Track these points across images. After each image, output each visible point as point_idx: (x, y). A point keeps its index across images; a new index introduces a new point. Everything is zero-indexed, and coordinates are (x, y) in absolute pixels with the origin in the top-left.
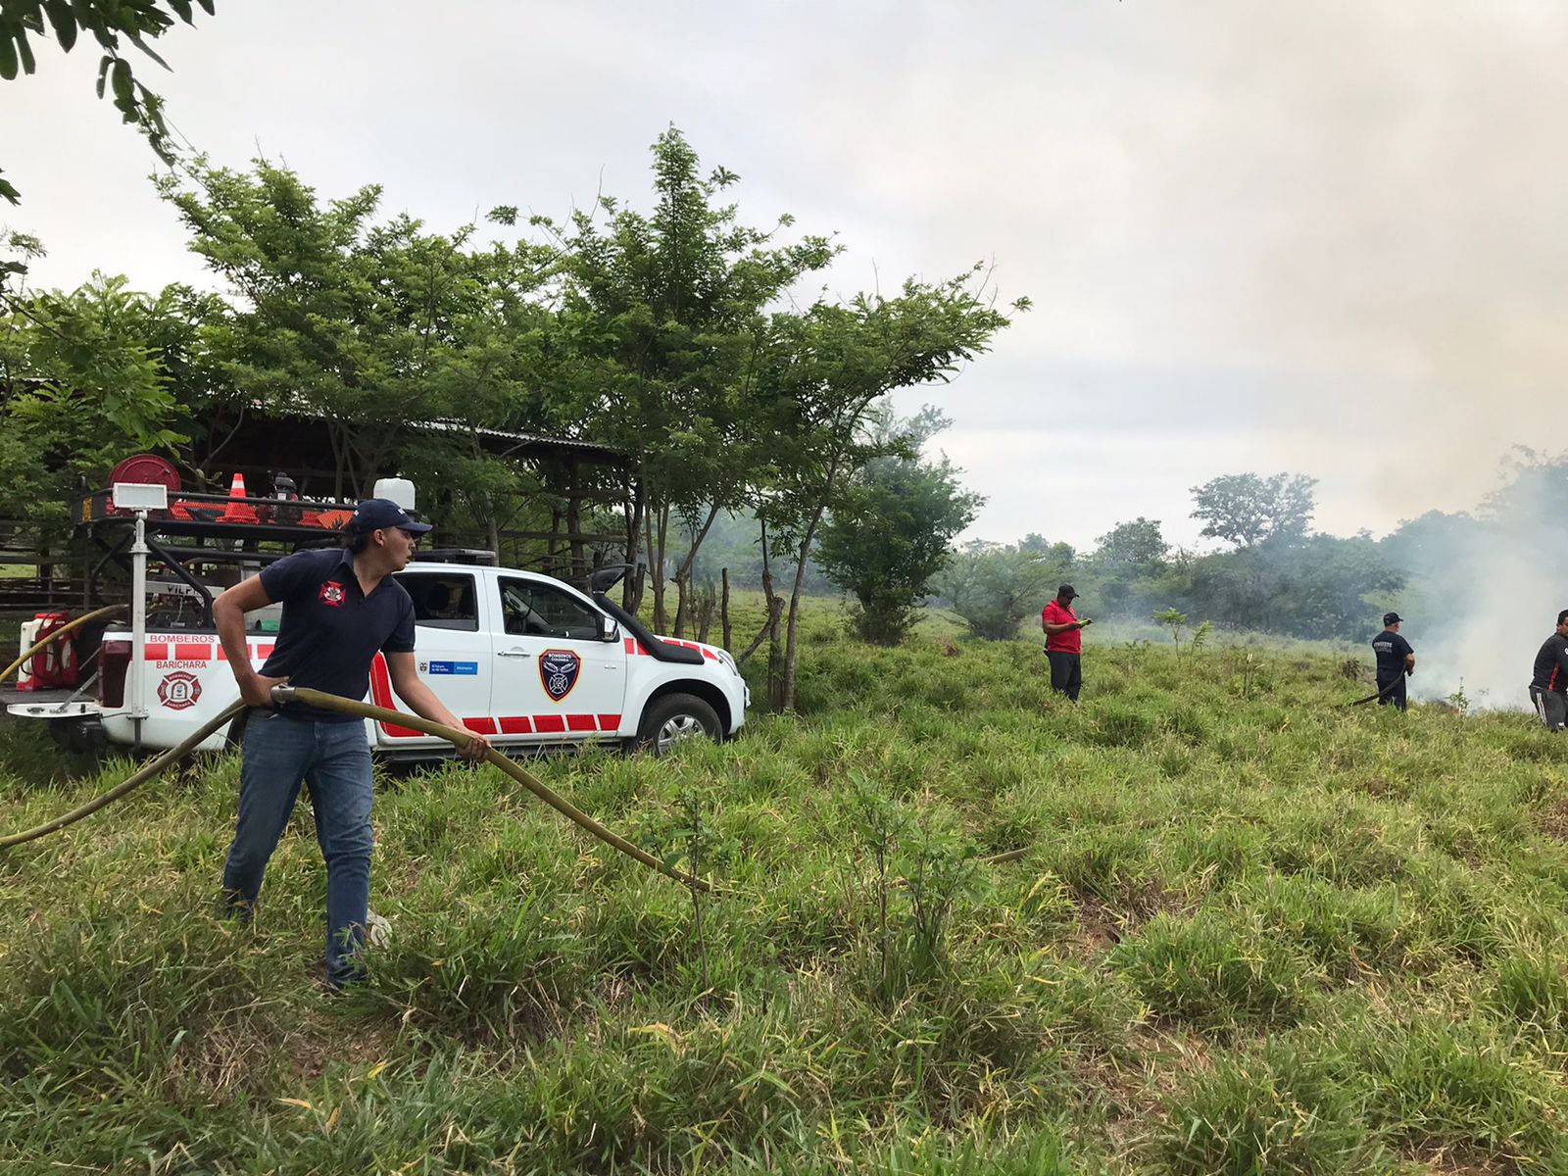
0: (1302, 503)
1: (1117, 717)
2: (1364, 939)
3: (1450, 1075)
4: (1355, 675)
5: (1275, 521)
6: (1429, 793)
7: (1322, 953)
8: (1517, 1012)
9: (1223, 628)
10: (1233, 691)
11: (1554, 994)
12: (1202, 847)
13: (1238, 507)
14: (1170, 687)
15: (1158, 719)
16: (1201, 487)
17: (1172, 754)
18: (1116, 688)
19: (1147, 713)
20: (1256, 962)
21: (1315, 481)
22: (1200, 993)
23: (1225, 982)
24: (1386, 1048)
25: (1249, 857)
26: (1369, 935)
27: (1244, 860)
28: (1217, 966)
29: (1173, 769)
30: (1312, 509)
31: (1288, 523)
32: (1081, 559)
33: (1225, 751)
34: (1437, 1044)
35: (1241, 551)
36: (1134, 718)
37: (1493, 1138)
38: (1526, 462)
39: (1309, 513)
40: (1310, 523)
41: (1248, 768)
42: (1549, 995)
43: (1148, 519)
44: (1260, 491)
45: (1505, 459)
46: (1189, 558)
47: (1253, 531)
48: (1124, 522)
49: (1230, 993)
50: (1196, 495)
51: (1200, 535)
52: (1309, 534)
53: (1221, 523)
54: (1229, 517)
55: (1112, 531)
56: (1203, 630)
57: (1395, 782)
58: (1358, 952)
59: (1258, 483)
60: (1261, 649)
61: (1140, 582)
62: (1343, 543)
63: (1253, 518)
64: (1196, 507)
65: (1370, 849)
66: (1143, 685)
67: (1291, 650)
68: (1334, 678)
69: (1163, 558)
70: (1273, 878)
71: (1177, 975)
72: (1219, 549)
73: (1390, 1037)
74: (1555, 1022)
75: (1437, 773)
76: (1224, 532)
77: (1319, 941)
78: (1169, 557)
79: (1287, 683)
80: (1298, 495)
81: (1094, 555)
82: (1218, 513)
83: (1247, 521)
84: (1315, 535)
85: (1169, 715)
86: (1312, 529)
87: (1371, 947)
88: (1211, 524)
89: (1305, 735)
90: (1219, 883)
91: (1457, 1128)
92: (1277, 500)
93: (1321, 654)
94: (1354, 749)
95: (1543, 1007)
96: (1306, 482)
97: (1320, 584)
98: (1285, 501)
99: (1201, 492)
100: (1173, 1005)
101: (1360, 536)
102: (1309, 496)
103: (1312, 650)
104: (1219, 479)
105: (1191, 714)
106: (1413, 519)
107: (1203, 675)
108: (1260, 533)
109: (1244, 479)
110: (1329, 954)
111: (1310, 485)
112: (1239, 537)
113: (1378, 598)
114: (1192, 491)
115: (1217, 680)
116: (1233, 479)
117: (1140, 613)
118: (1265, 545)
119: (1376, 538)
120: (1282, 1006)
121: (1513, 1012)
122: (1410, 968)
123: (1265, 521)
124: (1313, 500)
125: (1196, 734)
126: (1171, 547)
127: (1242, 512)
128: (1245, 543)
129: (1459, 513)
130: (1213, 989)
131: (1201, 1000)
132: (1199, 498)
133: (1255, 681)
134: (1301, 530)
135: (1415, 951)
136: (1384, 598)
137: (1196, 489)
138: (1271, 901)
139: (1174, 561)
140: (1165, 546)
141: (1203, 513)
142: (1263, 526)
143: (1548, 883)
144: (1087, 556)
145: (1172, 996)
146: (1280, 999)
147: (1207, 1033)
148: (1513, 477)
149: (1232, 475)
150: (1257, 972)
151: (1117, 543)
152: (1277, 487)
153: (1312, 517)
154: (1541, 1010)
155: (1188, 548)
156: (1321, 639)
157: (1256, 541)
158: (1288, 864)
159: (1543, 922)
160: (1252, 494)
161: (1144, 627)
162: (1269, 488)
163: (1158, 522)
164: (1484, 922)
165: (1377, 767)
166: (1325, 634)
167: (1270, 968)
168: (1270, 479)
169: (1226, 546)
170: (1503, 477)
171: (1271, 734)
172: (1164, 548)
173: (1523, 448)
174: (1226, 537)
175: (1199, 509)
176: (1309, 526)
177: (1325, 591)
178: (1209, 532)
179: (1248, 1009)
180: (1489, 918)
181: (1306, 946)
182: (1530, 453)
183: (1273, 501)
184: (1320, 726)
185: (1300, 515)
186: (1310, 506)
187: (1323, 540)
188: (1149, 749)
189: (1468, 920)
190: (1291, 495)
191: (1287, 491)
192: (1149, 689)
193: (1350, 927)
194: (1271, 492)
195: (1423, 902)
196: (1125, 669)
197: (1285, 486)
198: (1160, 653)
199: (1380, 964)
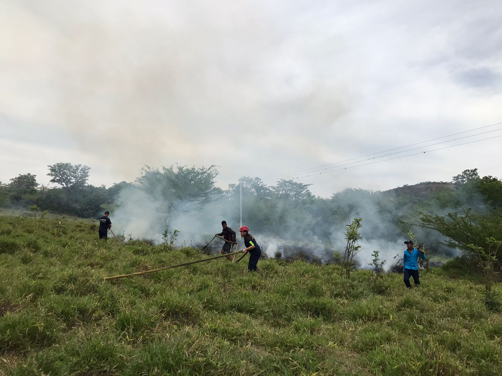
0: (85, 174)
1: (6, 243)
2: (80, 313)
3: (98, 352)
4: (94, 229)
5: (76, 179)
6: (109, 265)
7: (66, 319)
8: (121, 329)
9: (55, 213)
10: (53, 234)
11: (132, 322)
12: (29, 287)
13: (64, 173)
14: (30, 232)
15: (22, 243)
16: (52, 166)
17: (26, 256)
18: (9, 232)
19: (18, 241)
20: (41, 325)
21: (90, 168)
22: (19, 340)
23: (29, 334)
24: (80, 347)
25: (46, 290)
26: (82, 311)
27: (45, 291)
28: (26, 329)
29: (25, 261)
30: (88, 177)
31: (80, 180)
32: (3, 186)
33: (46, 254)
34: (96, 343)
35: (64, 188)
36: (13, 243)
37: (108, 370)
38: (148, 170)
39: (87, 178)
40: (87, 181)
41: (53, 259)
42: (131, 323)
43: (32, 174)
44: (72, 169)
45: (142, 169)
46: (46, 189)
47: (68, 182)
48: (22, 174)
49: (30, 338)
50: (50, 168)
51: (50, 181)
52: (86, 185)
53: (58, 178)
54: (61, 177)
55: (17, 177)
56: (45, 213)
57: (100, 262)
58: (78, 317)
59: (71, 167)
60: (66, 221)
61: (26, 196)
62: (97, 188)
63: (69, 178)
64: (49, 172)
65: (88, 284)
66: (20, 231)
67: (76, 221)
68: (88, 230)
69: (36, 188)
70: (53, 296)
71: (11, 334)
72: (56, 187)
73: (82, 343)
74: (131, 330)
75: (113, 259)
76: (58, 181)
77: (66, 316)
78: (38, 188)
79: (72, 232)
80: (84, 172)
81: (9, 185)
82: (57, 175)
83: (67, 178)
84: (88, 185)
85: (27, 242)
86: (87, 183)
87: (82, 315)
88: (54, 178)
89: (74, 248)
90: (34, 300)
91: (98, 368)
92: (77, 173)
93: (86, 223)
94: (89, 253)
95: (129, 327)
96: (87, 168)
97: (88, 201)
98: (80, 173)
99: (52, 167)
100: (8, 345)
101: (102, 187)
102: (88, 172)
103: (83, 221)
104: (58, 164)
105: (35, 242)
106: (118, 183)
107: (44, 229)
108: (71, 183)
109: (67, 164)
110: (68, 319)
111: (88, 169)
112: (64, 183)
113: (105, 206)
114: (48, 166)
115: (48, 230)
116: (63, 164)
117: (25, 207)
118: (72, 187)
119: (107, 188)
120: (49, 339)
121: (120, 329)
122: (93, 320)
123: (72, 179)
124: (89, 174)
125: (36, 249)
126: (39, 185)
127: (65, 175)
128: (65, 186)
129: (131, 183)
130: (24, 337)
131: (19, 342)
132: (51, 169)
133: (61, 231)
134: (84, 183)
135: (95, 315)
136: (107, 206)
137: (50, 166)
138: (51, 304)
139: (40, 189)
140: (37, 184)
141: (52, 174)
142: (72, 181)
143: (137, 290)
144: (6, 185)
145: (8, 342)
146: (48, 337)
147: (20, 354)
148: (144, 174)
149: (63, 163)
150: (41, 329)
151: (19, 181)
152: (77, 169)
153: (88, 180)
154: (128, 327)
155: (45, 185)
156: (87, 218)
157: (69, 185)
158: (59, 291)
159: (133, 302)
160: (69, 170)
161: (25, 211)
162: (75, 168)
163: (35, 176)
164: (117, 303)
165: (95, 258)
166: (88, 217)
167: (46, 327)
168: (76, 166)
169: (58, 186)
170: (142, 174)
171: (63, 248)
172: (37, 185)
173: (147, 166)
174: (59, 183)
175: (50, 173)
176: (87, 182)
177: (90, 203)
178: (53, 181)
179: (36, 342)
180: (119, 302)
181: (61, 318)
182: (149, 168)
183: (76, 173)
184: (79, 245)
185: (84, 178)
186: (88, 176)
187: (91, 187)
188: (17, 254)
189: (113, 303)
190: (82, 172)
191: (81, 170)
192: (21, 233)
193: (76, 309)
194: (75, 170)
195: (101, 299)
196: (14, 226)
197: (80, 168)
198: (30, 221)
199: (85, 320)
